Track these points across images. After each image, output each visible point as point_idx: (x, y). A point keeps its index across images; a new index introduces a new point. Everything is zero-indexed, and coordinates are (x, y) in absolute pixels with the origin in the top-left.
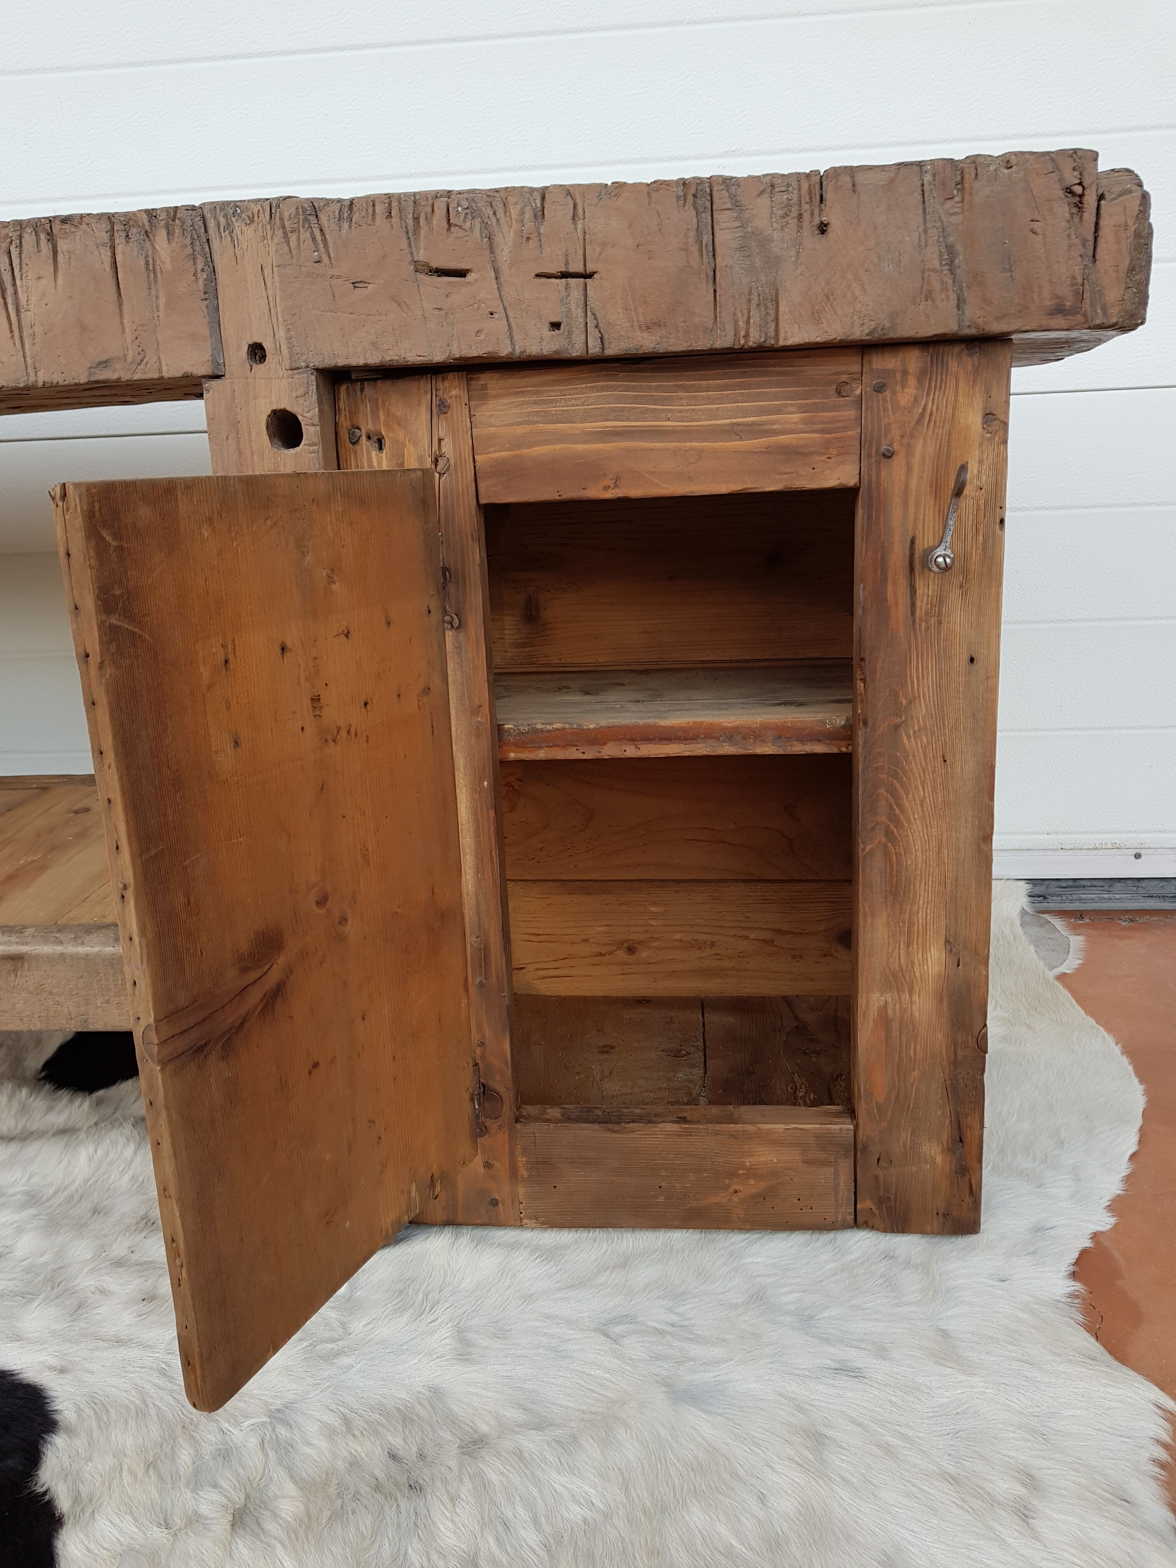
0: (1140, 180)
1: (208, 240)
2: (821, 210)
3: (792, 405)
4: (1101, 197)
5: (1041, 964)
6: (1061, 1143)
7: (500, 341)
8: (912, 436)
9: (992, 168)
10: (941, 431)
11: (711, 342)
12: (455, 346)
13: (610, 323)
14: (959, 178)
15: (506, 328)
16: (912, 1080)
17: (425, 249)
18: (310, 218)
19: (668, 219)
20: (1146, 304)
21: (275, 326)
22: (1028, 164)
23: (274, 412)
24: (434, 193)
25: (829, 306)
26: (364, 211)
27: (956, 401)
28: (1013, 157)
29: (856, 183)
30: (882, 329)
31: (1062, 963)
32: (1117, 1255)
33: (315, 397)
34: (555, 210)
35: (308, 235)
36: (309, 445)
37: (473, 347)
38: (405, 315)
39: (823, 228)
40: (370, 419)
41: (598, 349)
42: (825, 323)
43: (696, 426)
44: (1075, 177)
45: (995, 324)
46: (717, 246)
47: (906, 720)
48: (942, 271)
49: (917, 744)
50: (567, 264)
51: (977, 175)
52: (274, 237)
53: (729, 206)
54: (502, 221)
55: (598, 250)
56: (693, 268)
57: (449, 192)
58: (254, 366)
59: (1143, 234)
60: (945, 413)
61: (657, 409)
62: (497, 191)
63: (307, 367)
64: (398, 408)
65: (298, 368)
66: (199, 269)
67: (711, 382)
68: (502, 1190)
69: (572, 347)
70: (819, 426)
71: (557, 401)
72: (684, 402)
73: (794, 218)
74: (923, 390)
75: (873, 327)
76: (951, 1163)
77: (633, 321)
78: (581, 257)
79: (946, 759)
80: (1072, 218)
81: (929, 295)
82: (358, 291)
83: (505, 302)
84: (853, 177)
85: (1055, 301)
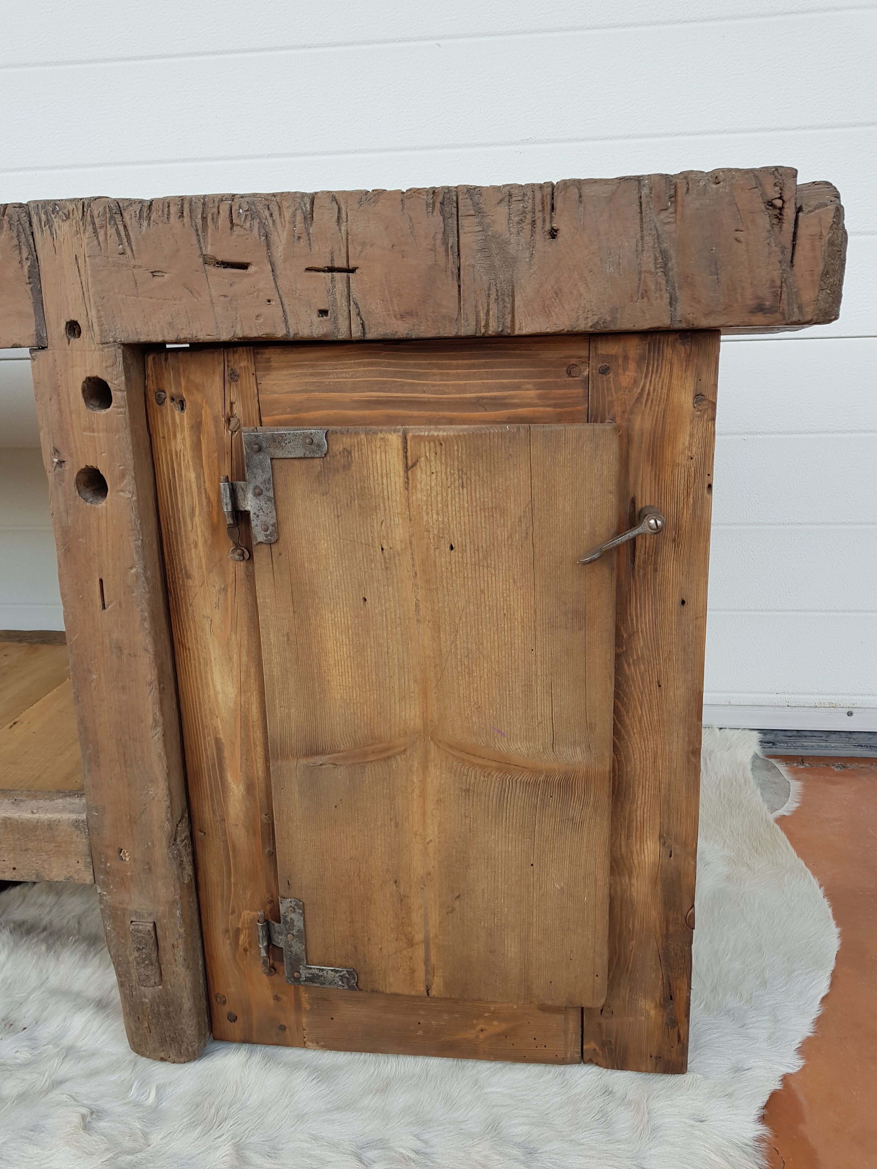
0: (837, 192)
1: (32, 233)
2: (552, 218)
3: (529, 383)
4: (799, 210)
5: (765, 807)
6: (764, 983)
7: (277, 325)
8: (632, 412)
9: (702, 183)
10: (657, 409)
11: (456, 330)
12: (239, 327)
13: (369, 312)
14: (672, 192)
15: (281, 313)
16: (630, 948)
17: (212, 245)
18: (116, 216)
19: (419, 223)
20: (839, 302)
21: (88, 306)
22: (734, 180)
23: (89, 379)
24: (220, 197)
25: (558, 301)
26: (160, 212)
27: (670, 382)
28: (721, 173)
29: (582, 194)
30: (604, 323)
31: (783, 806)
32: (802, 1098)
33: (121, 368)
34: (322, 213)
35: (114, 230)
36: (118, 407)
37: (254, 329)
38: (196, 300)
39: (553, 234)
40: (173, 385)
41: (360, 334)
42: (555, 317)
43: (448, 398)
44: (776, 192)
45: (703, 319)
46: (461, 248)
47: (627, 650)
48: (657, 273)
49: (636, 671)
50: (332, 260)
51: (688, 189)
52: (86, 232)
53: (472, 212)
54: (278, 221)
55: (359, 248)
56: (440, 266)
57: (234, 195)
58: (72, 340)
59: (836, 242)
60: (661, 393)
61: (415, 383)
62: (274, 195)
63: (115, 342)
64: (197, 377)
65: (107, 343)
66: (24, 259)
67: (460, 362)
68: (289, 1018)
69: (338, 331)
70: (552, 402)
71: (330, 374)
72: (437, 378)
73: (528, 224)
74: (642, 374)
75: (596, 320)
76: (663, 1016)
77: (389, 311)
78: (345, 255)
79: (661, 684)
80: (773, 228)
81: (645, 294)
82: (157, 279)
83: (280, 291)
84: (579, 189)
85: (756, 301)
